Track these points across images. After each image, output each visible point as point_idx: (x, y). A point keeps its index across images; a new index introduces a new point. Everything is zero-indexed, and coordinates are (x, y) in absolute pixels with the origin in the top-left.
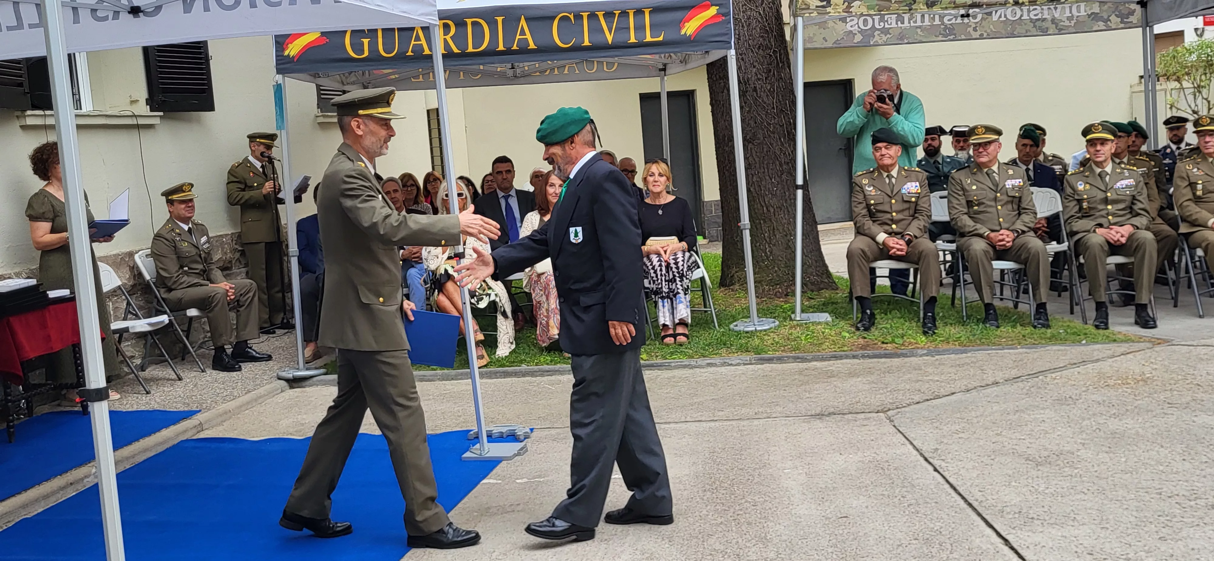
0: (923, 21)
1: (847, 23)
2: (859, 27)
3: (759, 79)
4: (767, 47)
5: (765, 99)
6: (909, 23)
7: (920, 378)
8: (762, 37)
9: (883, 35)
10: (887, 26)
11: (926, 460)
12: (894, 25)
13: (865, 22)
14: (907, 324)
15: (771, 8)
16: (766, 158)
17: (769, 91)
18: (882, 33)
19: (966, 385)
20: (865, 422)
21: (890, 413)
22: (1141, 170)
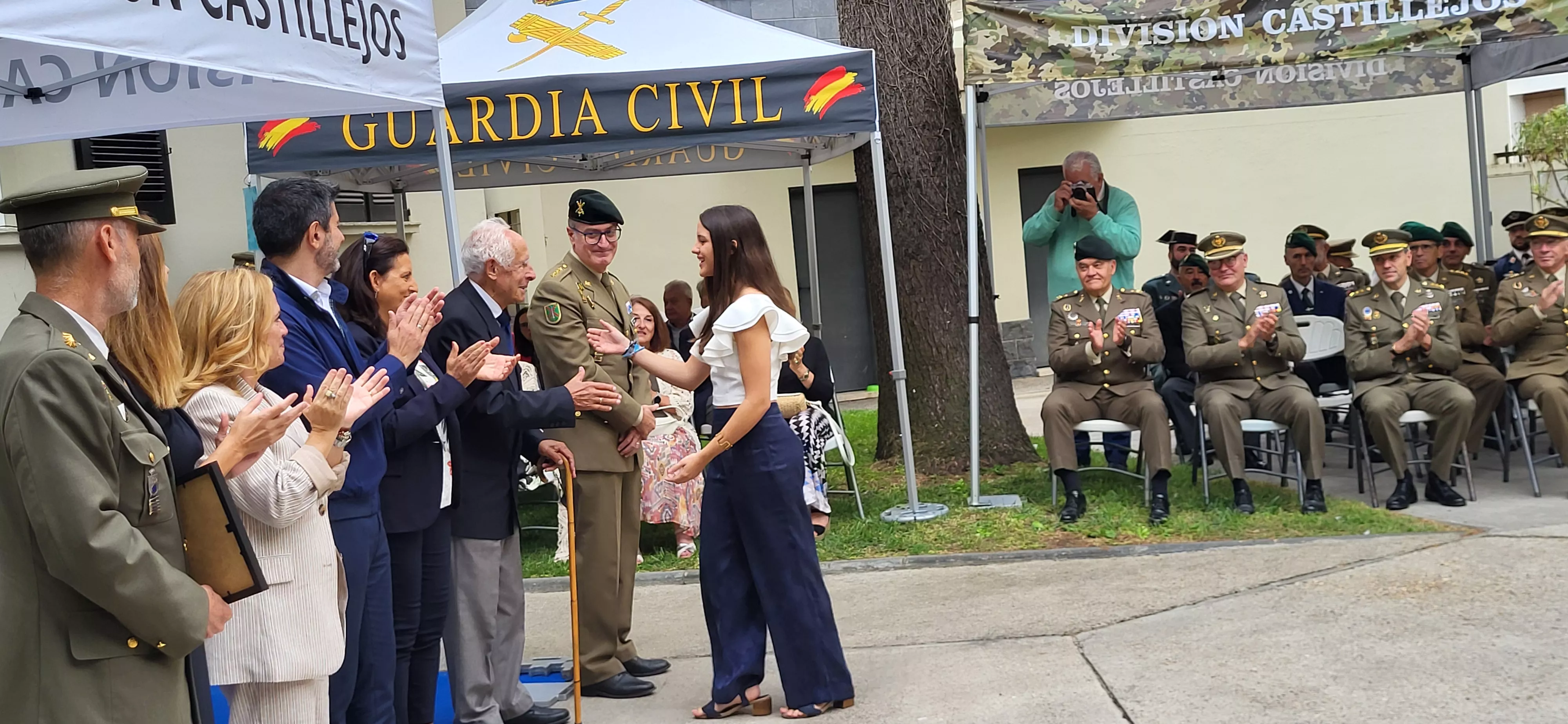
0: (1159, 86)
1: (1053, 93)
2: (1071, 96)
3: (925, 172)
4: (935, 126)
5: (934, 199)
6: (1141, 89)
7: (1132, 586)
8: (928, 111)
9: (1105, 107)
10: (1110, 93)
11: (1116, 702)
12: (1120, 92)
13: (1080, 89)
14: (1125, 508)
15: (940, 72)
16: (935, 278)
17: (940, 187)
18: (1104, 103)
19: (1193, 596)
20: (1044, 650)
21: (1079, 636)
22: (1455, 291)
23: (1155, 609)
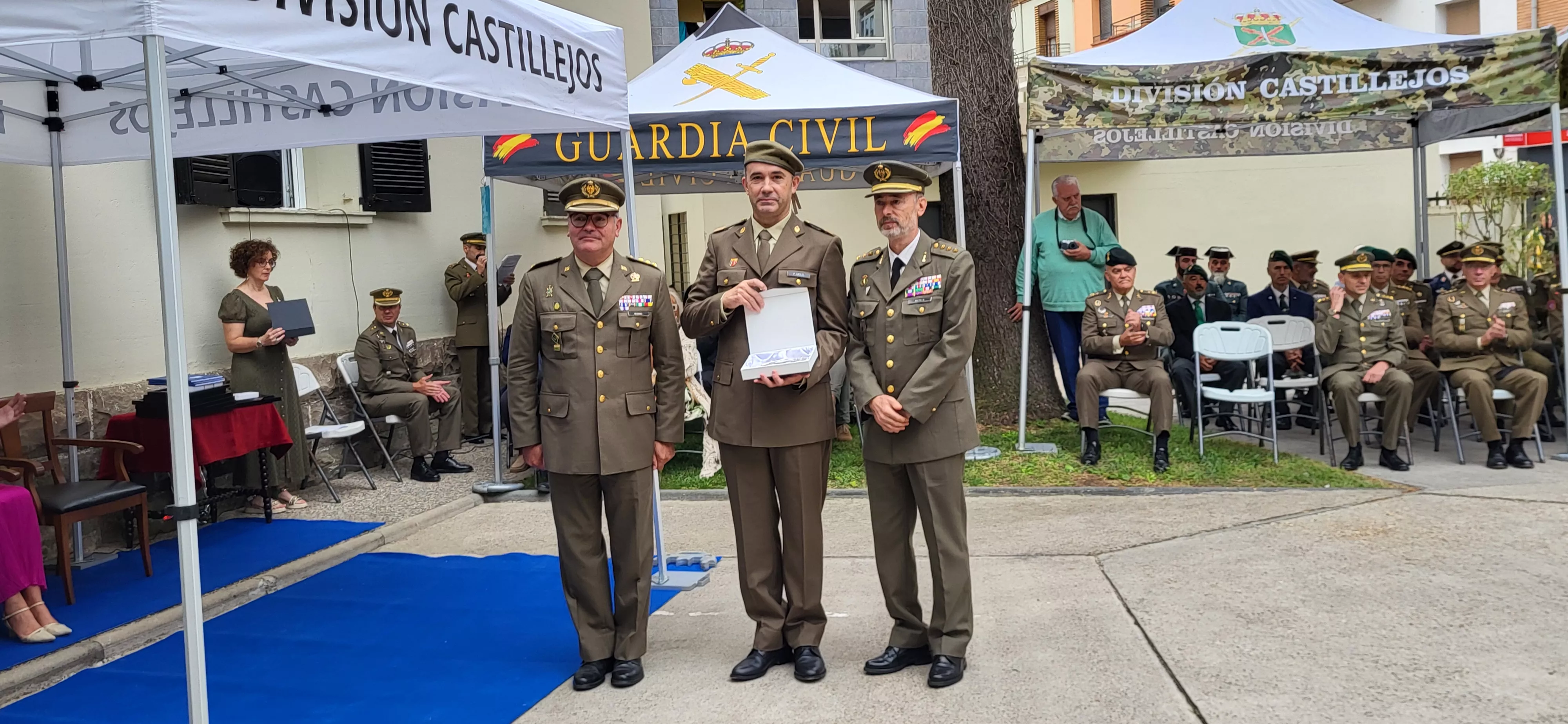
0: (1175, 136)
1: (1094, 136)
2: (1107, 140)
3: (992, 193)
4: (1002, 160)
5: (998, 214)
6: (1161, 137)
7: (1142, 519)
8: (997, 148)
9: (1132, 150)
10: (1136, 140)
11: (1129, 611)
12: (1144, 139)
13: (1114, 136)
14: (1138, 459)
15: (1007, 119)
16: (997, 276)
17: (1003, 205)
18: (1131, 147)
19: (1190, 529)
20: (1073, 566)
21: (1101, 557)
22: (1401, 302)
23: (1160, 538)
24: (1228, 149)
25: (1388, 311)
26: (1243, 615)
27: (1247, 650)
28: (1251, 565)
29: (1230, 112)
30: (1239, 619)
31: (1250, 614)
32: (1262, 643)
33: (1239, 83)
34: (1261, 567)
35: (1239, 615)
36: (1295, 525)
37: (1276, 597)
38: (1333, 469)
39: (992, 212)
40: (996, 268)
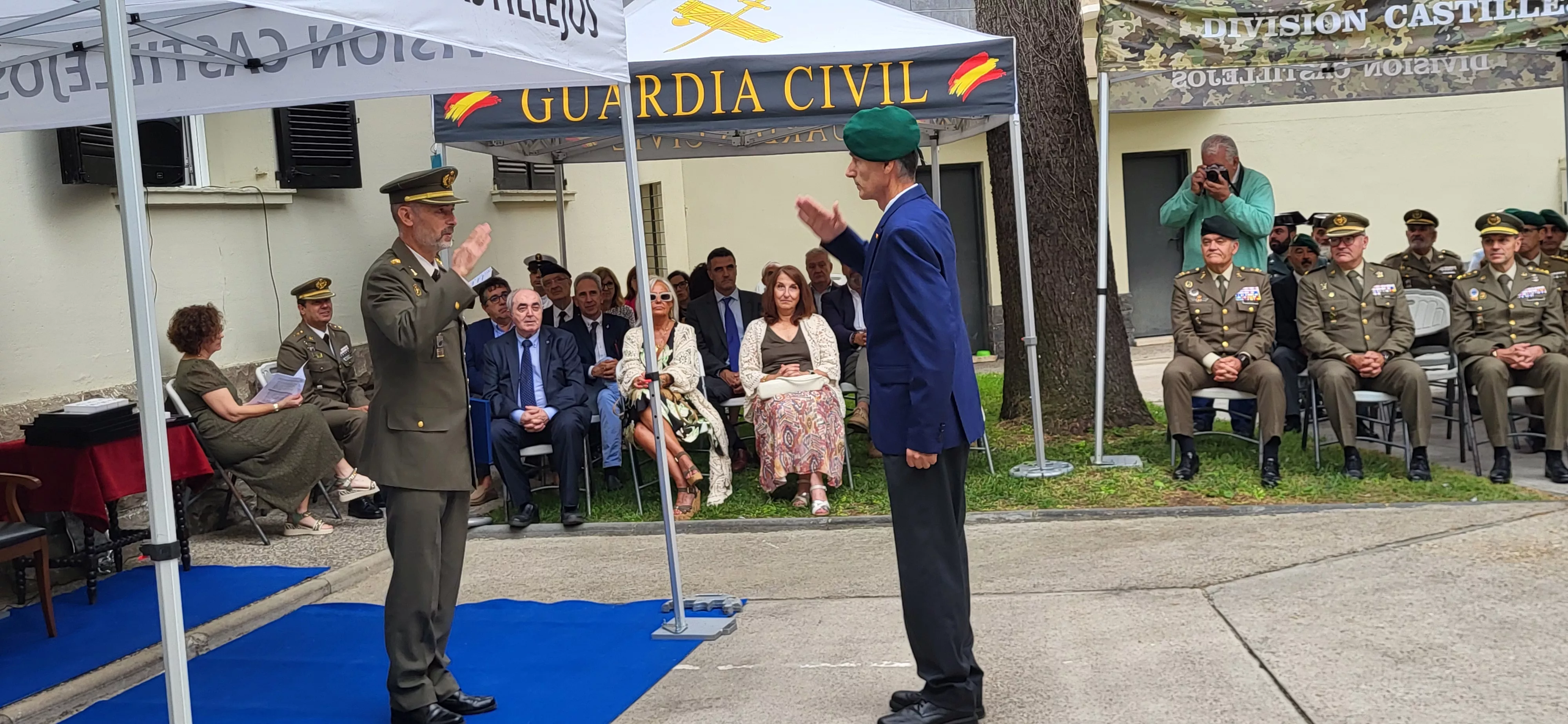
5: (1062, 177)
8: (1058, 97)
9: (1220, 95)
19: (1313, 554)
20: (1175, 601)
21: (1209, 589)
22: (1557, 274)
24: (1337, 92)
25: (1543, 287)
26: (1389, 653)
27: (1400, 694)
28: (1393, 595)
29: (1349, 47)
30: (1385, 658)
31: (1398, 653)
32: (1418, 686)
33: (1359, 11)
34: (1404, 597)
35: (1385, 654)
36: (1440, 546)
37: (1426, 632)
38: (1479, 479)
39: (1054, 175)
40: (1060, 243)
